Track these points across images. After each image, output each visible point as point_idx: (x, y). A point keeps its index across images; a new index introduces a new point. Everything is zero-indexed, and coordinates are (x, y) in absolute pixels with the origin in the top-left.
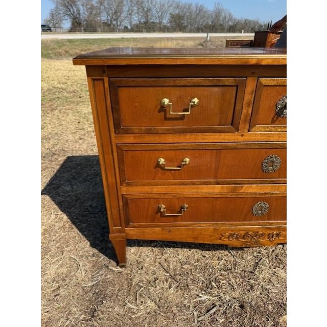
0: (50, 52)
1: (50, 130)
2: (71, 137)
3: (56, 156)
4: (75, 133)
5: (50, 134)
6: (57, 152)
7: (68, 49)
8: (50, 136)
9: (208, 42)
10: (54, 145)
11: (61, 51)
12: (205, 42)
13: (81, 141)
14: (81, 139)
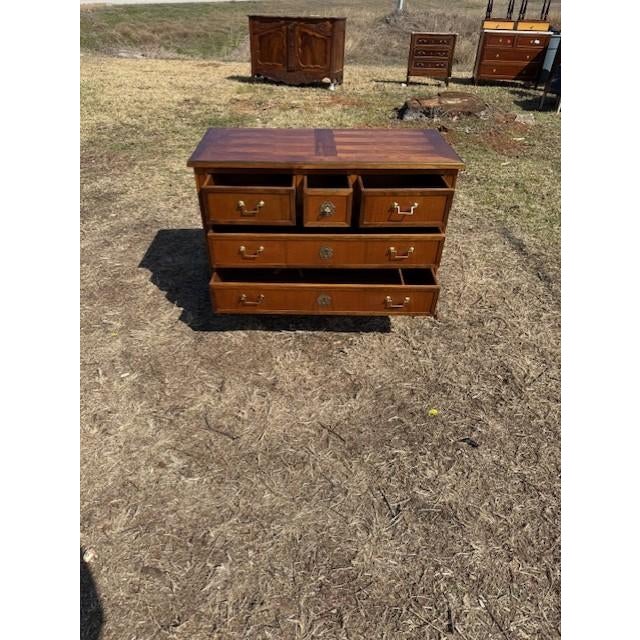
0: (94, 34)
1: (134, 196)
2: (162, 205)
3: (148, 228)
4: (168, 200)
5: (136, 200)
6: (149, 224)
7: (127, 29)
8: (136, 203)
9: (399, 15)
10: (144, 215)
11: (114, 32)
12: (393, 15)
13: (176, 210)
14: (175, 208)
